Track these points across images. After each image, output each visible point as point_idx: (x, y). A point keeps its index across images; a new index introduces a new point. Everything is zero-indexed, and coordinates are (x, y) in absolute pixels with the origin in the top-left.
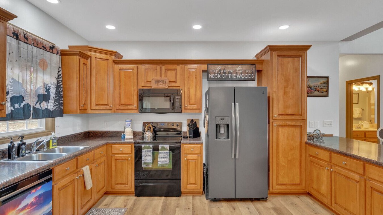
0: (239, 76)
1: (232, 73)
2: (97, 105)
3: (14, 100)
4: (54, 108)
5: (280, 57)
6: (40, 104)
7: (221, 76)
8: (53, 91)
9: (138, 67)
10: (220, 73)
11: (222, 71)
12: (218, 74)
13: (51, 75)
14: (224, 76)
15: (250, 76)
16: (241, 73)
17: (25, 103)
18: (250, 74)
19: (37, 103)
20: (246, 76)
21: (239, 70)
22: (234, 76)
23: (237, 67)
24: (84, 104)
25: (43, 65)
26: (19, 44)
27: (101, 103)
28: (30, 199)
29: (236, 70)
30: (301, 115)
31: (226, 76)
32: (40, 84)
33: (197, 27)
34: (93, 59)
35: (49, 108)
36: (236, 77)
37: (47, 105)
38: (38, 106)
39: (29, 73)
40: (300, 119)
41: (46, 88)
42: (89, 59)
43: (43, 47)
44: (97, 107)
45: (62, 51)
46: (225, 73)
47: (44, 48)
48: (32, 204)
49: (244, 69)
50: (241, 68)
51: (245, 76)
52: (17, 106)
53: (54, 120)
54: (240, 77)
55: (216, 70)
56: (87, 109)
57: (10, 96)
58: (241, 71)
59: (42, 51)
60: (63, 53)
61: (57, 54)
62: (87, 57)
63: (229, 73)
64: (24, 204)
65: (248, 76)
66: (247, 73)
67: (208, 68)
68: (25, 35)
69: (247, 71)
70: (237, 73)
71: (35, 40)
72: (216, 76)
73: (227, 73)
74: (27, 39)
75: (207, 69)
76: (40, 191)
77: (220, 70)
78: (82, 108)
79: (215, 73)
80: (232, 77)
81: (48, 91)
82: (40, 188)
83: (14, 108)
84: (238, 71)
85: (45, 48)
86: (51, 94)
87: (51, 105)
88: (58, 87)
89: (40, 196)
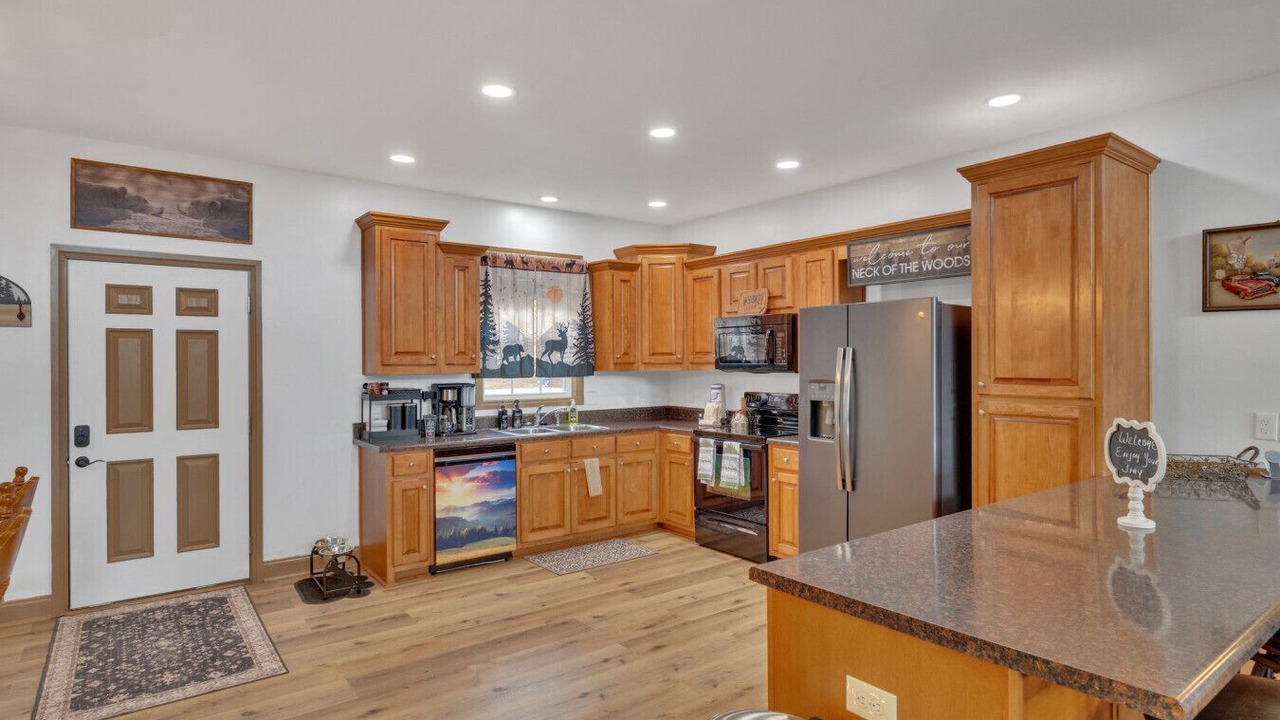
0: (928, 266)
1: (907, 260)
2: (653, 354)
3: (509, 350)
4: (577, 361)
5: (1000, 197)
6: (549, 355)
7: (880, 271)
8: (573, 335)
9: (720, 271)
10: (878, 264)
11: (883, 257)
12: (872, 266)
13: (570, 309)
14: (887, 270)
15: (959, 261)
16: (934, 257)
17: (523, 354)
18: (959, 254)
19: (544, 354)
20: (949, 263)
21: (927, 248)
22: (913, 267)
23: (922, 241)
24: (626, 354)
25: (555, 295)
26: (514, 273)
27: (660, 351)
28: (481, 471)
29: (920, 249)
30: (1076, 383)
31: (892, 270)
32: (548, 325)
33: (787, 165)
34: (645, 268)
35: (565, 361)
36: (920, 268)
37: (562, 358)
38: (545, 359)
39: (530, 311)
40: (1069, 395)
41: (560, 331)
42: (639, 270)
43: (553, 267)
44: (654, 359)
45: (590, 265)
46: (889, 261)
47: (556, 269)
48: (484, 480)
49: (942, 241)
50: (934, 239)
51: (943, 264)
52: (511, 359)
53: (582, 382)
54: (930, 269)
55: (868, 256)
56: (633, 363)
57: (502, 345)
58: (933, 250)
59: (551, 275)
60: (592, 270)
61: (581, 272)
62: (634, 267)
63: (901, 260)
64: (472, 474)
65: (954, 263)
66: (951, 254)
67: (849, 255)
68: (522, 258)
69: (951, 247)
70: (921, 258)
71: (539, 261)
72: (870, 272)
73: (896, 260)
74: (526, 263)
75: (846, 257)
76: (496, 467)
77: (878, 256)
78: (619, 361)
79: (865, 265)
80: (908, 270)
81: (563, 334)
82: (495, 463)
83: (508, 361)
84: (926, 250)
85: (558, 268)
86: (569, 339)
87: (569, 357)
88: (583, 328)
89: (495, 474)
